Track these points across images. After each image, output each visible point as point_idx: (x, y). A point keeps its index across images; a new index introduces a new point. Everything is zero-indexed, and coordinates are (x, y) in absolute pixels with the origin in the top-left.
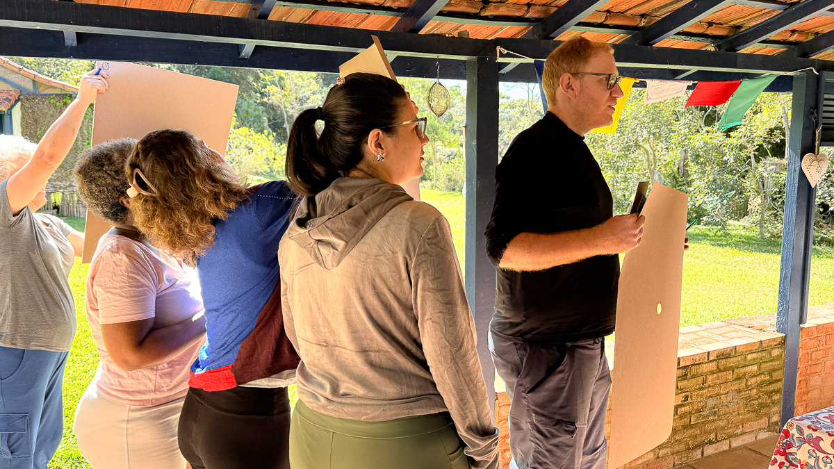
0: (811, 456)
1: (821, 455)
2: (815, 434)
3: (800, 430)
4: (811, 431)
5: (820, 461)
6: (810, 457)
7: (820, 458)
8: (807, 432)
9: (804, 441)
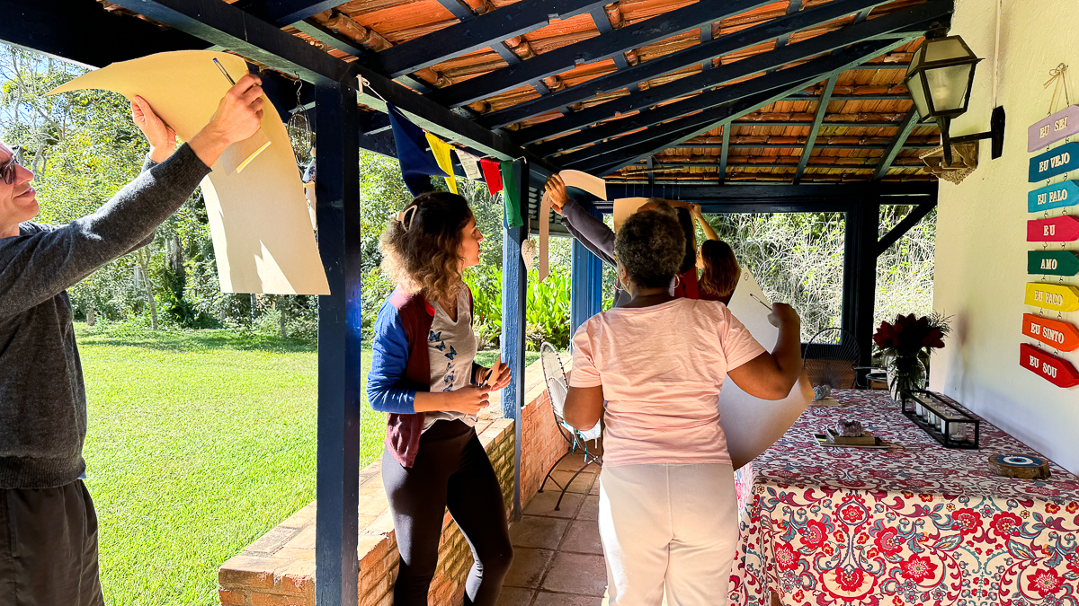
0: (785, 512)
1: (795, 509)
2: (787, 491)
3: (772, 492)
4: (783, 489)
5: (796, 515)
6: (784, 515)
7: (795, 512)
8: (779, 491)
9: (775, 501)
